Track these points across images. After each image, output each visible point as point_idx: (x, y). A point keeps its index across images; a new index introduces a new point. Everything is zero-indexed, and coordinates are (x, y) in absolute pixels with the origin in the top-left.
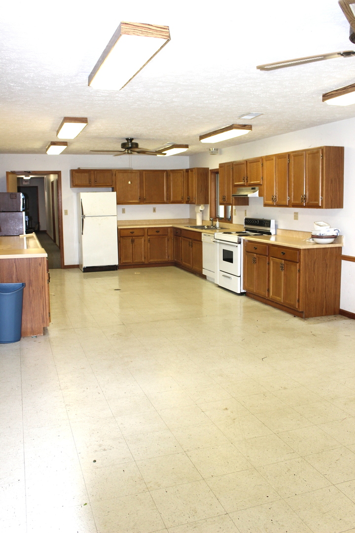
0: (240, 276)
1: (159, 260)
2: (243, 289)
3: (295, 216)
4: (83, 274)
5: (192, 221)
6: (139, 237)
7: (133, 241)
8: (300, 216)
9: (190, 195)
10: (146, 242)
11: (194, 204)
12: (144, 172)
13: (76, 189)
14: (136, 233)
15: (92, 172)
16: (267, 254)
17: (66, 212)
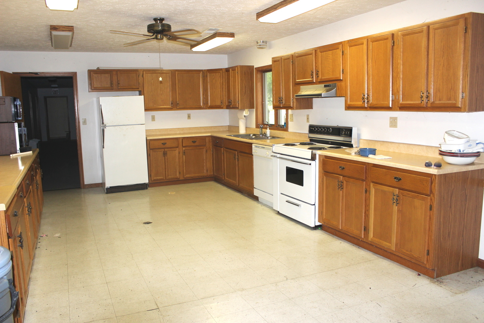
0: (314, 205)
1: (197, 175)
2: (319, 221)
3: (391, 122)
4: (106, 195)
5: (234, 128)
6: (172, 149)
7: (165, 154)
8: (399, 123)
9: (232, 98)
10: (181, 154)
11: (237, 108)
12: (177, 72)
13: (95, 94)
14: (168, 145)
15: (114, 73)
16: (364, 178)
17: (85, 122)
